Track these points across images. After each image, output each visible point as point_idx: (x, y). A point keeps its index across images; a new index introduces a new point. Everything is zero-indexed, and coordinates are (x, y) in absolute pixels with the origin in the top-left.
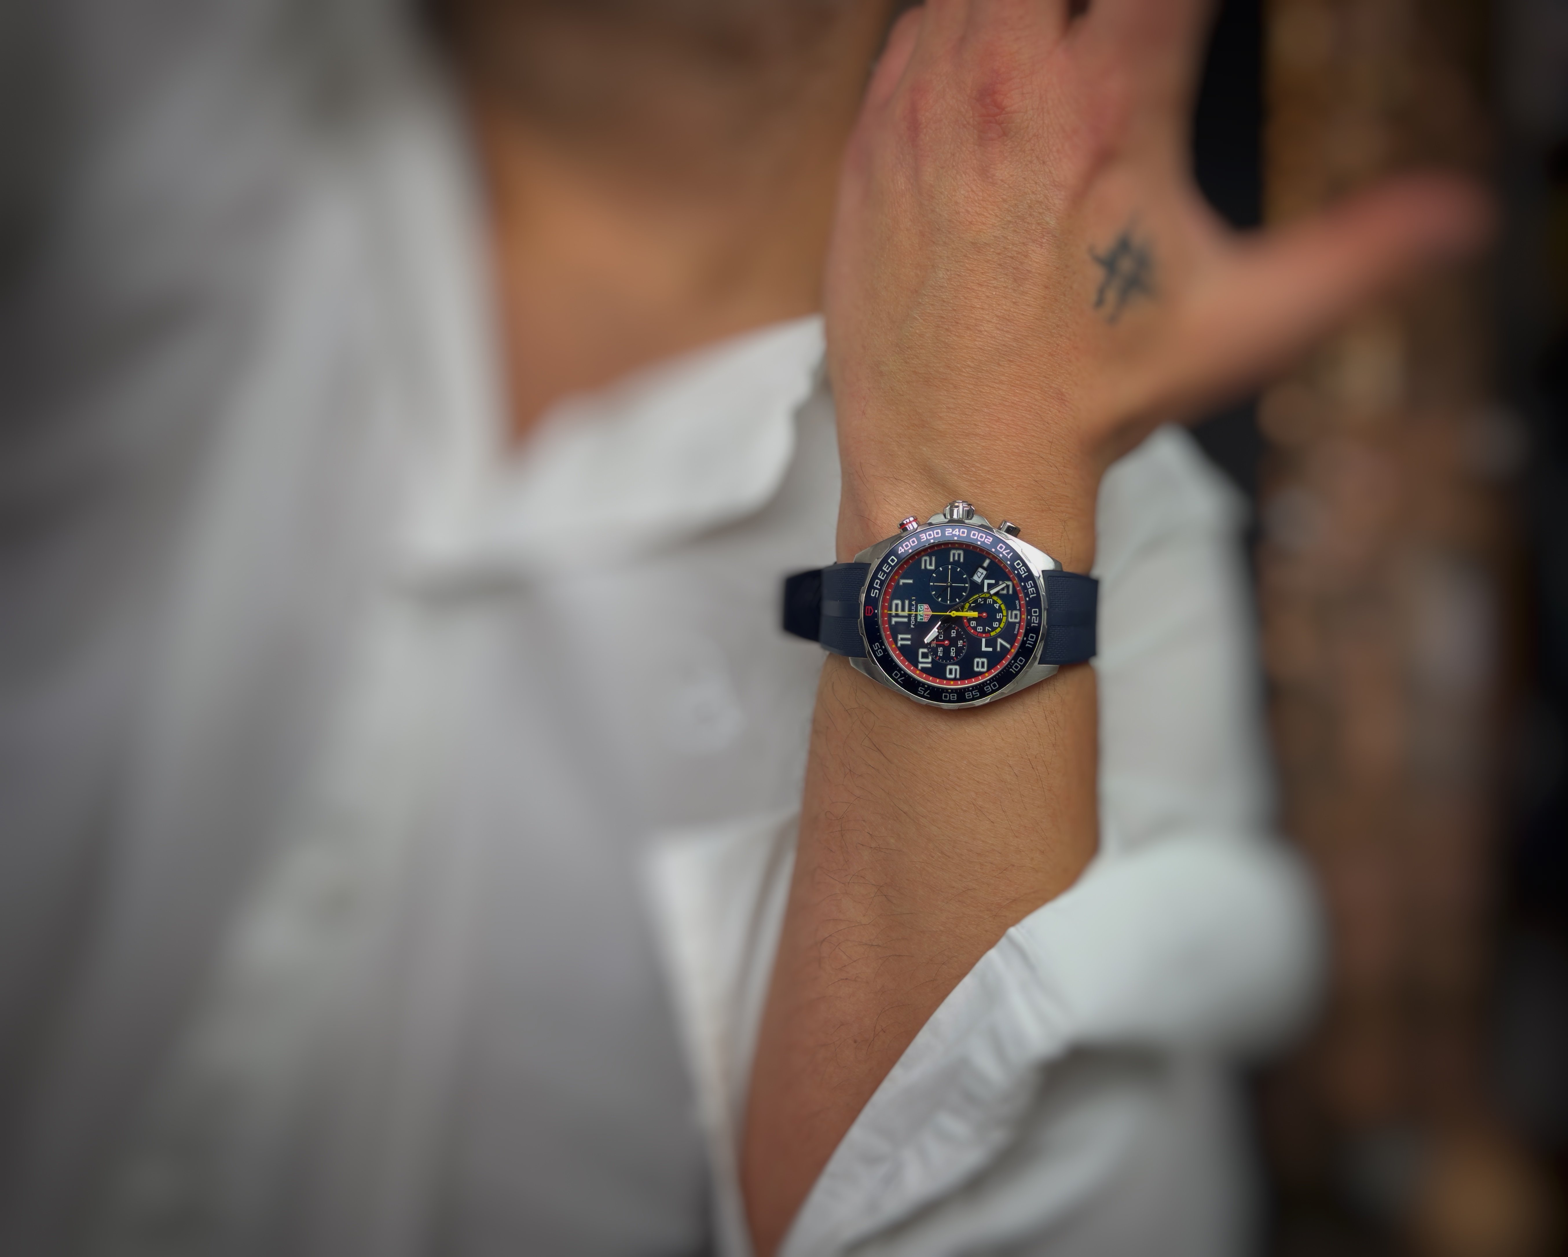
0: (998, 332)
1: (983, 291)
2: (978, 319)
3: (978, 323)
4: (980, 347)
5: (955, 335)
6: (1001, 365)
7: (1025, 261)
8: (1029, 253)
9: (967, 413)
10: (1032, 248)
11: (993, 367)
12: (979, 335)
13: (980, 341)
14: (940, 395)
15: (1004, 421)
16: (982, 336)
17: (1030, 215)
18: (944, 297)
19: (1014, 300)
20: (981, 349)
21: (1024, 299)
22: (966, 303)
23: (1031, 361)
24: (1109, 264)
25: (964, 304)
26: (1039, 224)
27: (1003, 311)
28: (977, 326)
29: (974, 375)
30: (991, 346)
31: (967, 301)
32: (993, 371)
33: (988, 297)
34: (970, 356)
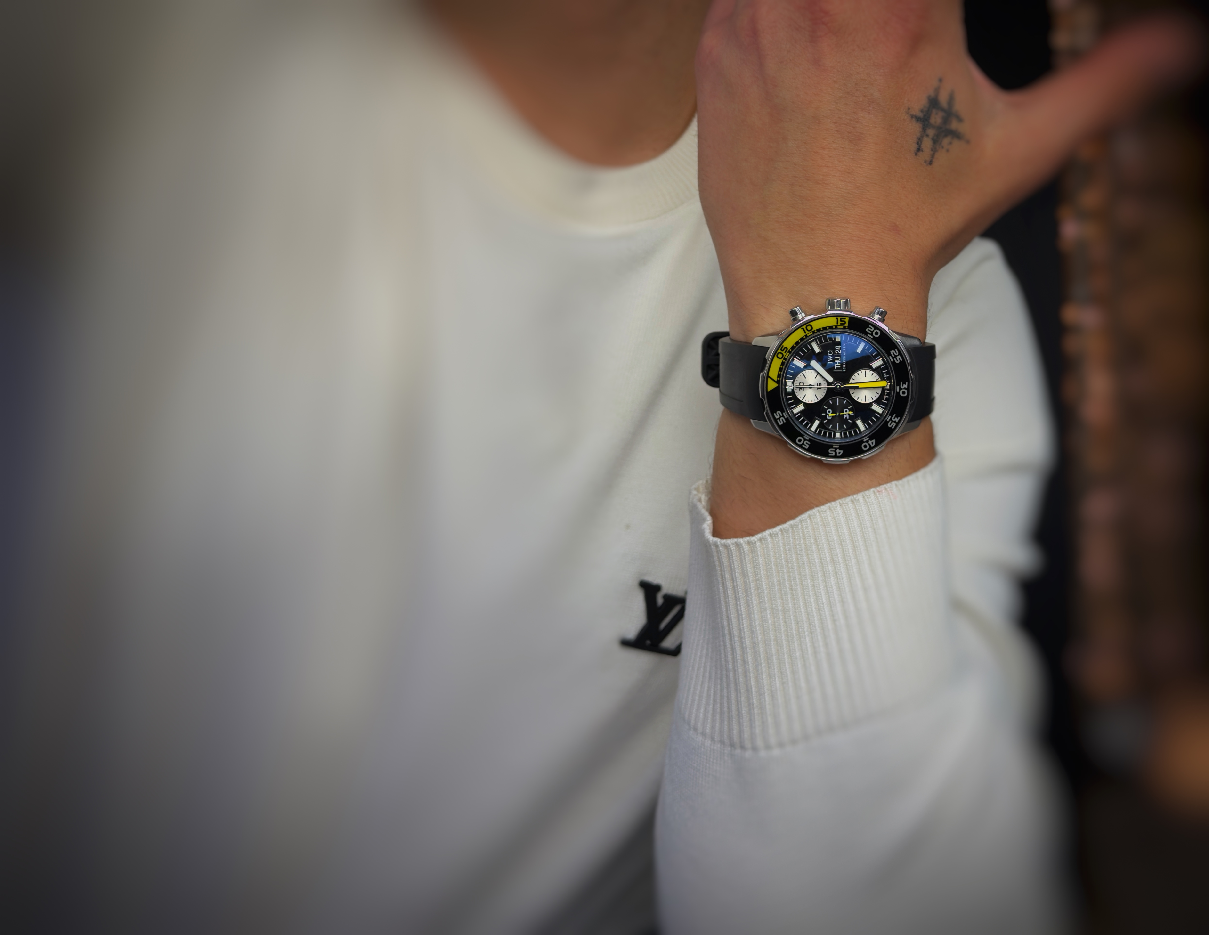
2: (825, 175)
3: (825, 178)
4: (829, 196)
6: (846, 208)
7: (857, 126)
9: (824, 249)
10: (862, 115)
12: (827, 187)
15: (854, 252)
17: (857, 90)
20: (829, 198)
23: (871, 203)
24: (924, 120)
26: (865, 96)
27: (844, 167)
32: (841, 214)
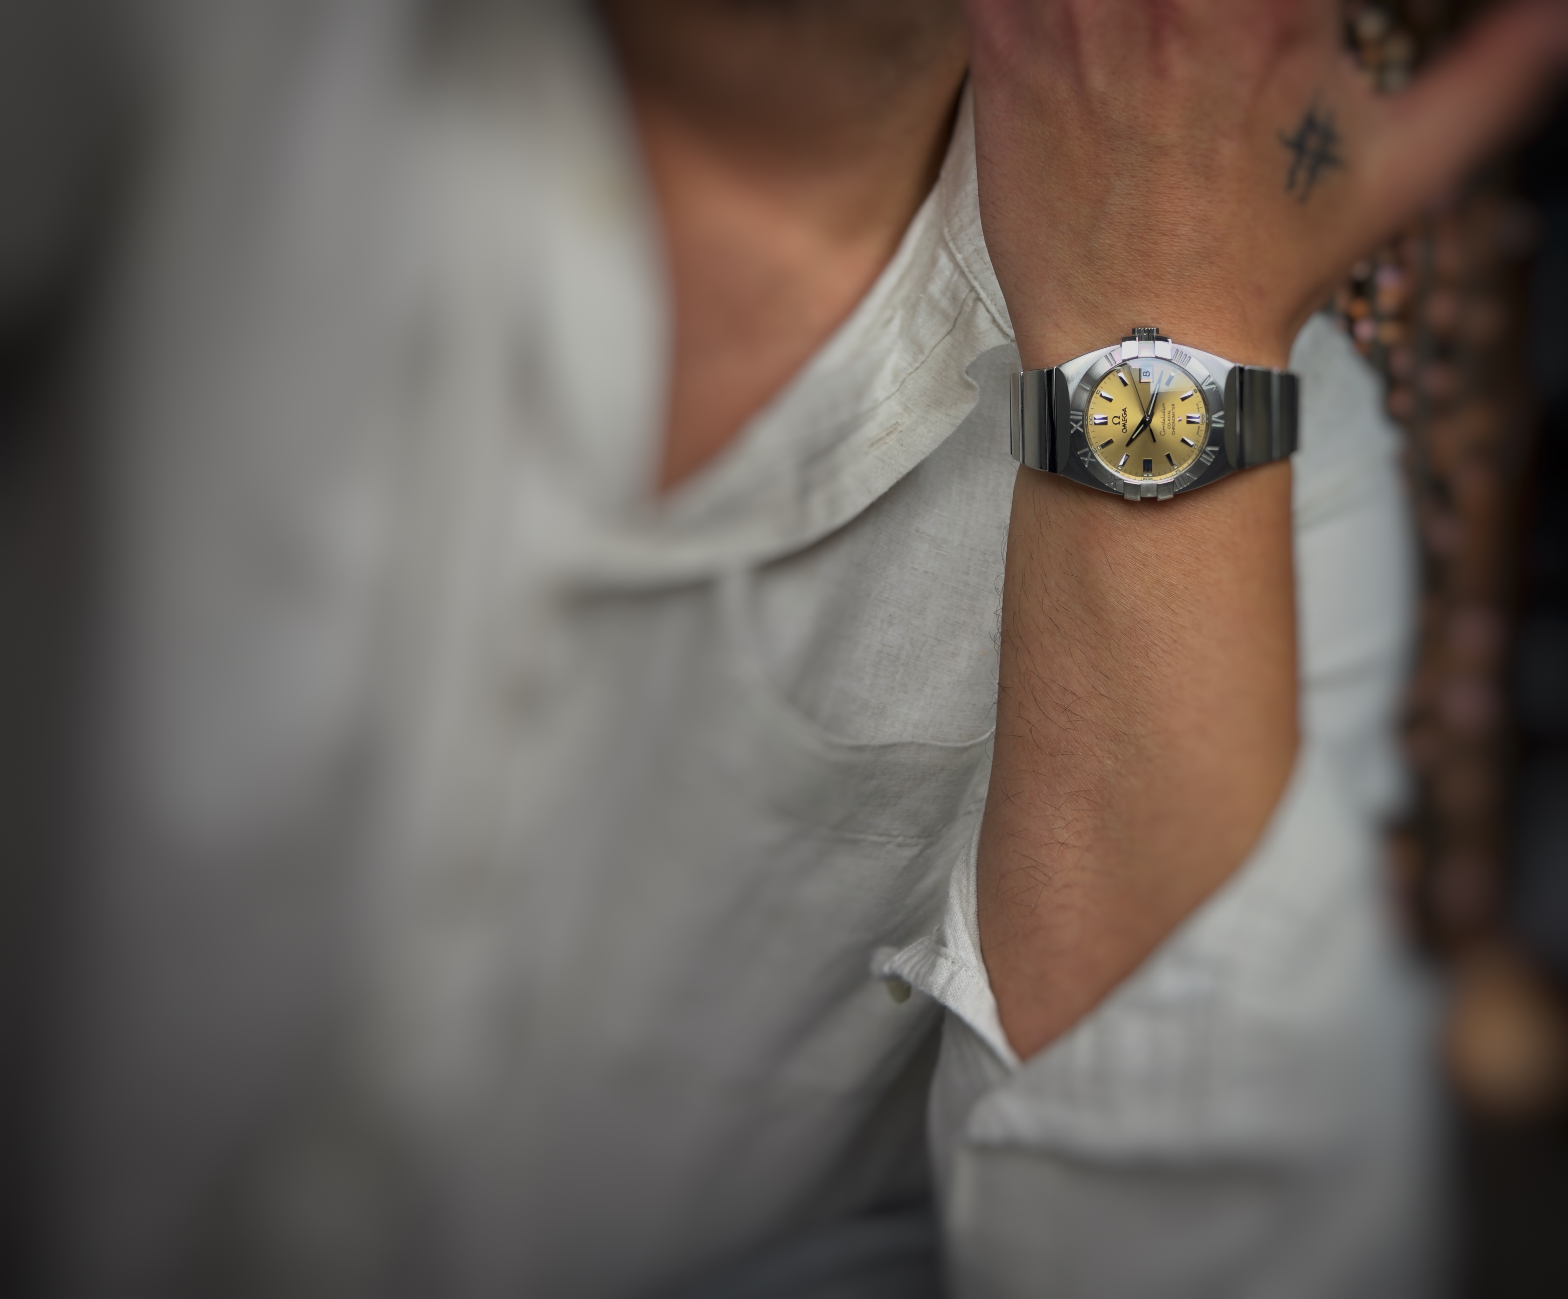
0: (1196, 234)
1: (1175, 194)
2: (1173, 224)
3: (1174, 227)
4: (1179, 252)
5: (1151, 242)
7: (1216, 157)
8: (1219, 149)
10: (1222, 143)
11: (1195, 271)
12: (1176, 240)
13: (1179, 246)
14: (1142, 305)
16: (1180, 240)
20: (1180, 254)
22: (1158, 208)
23: (1232, 259)
24: (1297, 144)
25: (1157, 210)
27: (1198, 212)
28: (1172, 231)
29: (1175, 282)
30: (1191, 250)
31: (1158, 206)
33: (1180, 199)
34: (1169, 263)
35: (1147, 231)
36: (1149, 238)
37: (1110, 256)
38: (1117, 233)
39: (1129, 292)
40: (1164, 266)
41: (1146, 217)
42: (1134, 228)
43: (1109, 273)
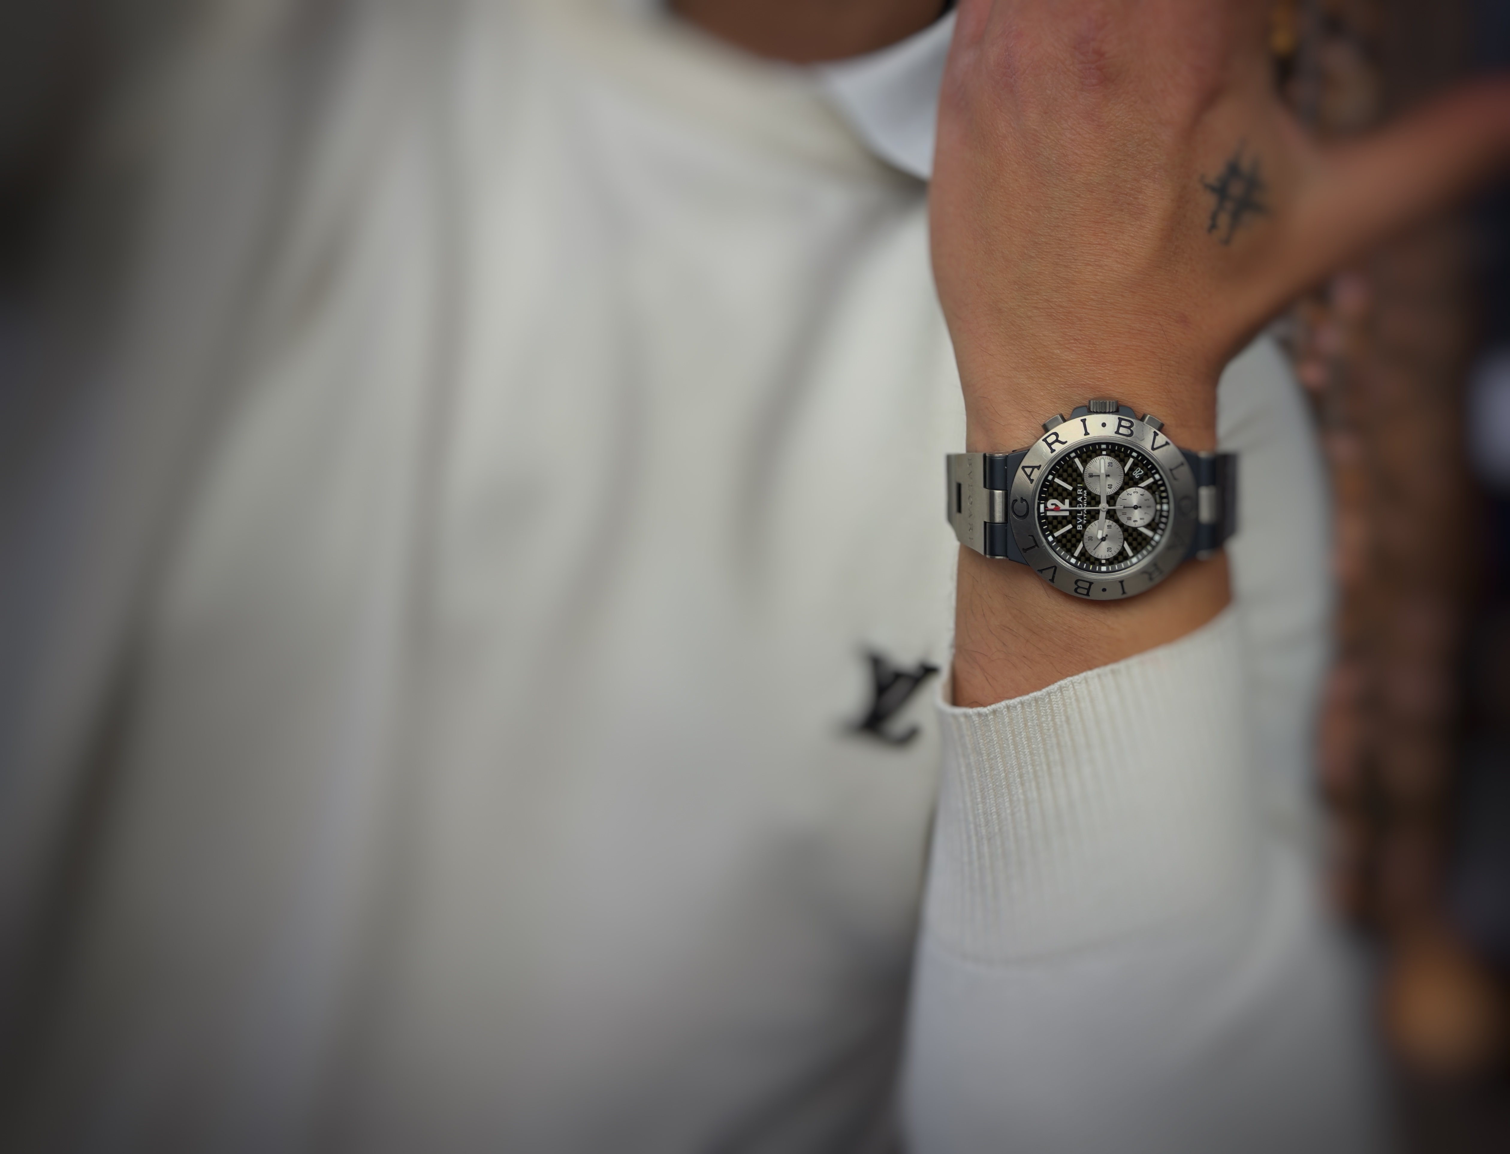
0: (1119, 266)
5: (1075, 271)
8: (1143, 189)
16: (1104, 271)
18: (1059, 236)
19: (1132, 235)
21: (1141, 232)
22: (1083, 240)
24: (1221, 191)
25: (1082, 242)
27: (1122, 246)
29: (1098, 307)
31: (1083, 238)
35: (1073, 261)
36: (1074, 267)
37: (1038, 283)
38: (1044, 262)
39: (1054, 316)
40: (1087, 293)
41: (1071, 247)
42: (1061, 258)
43: (1036, 298)
